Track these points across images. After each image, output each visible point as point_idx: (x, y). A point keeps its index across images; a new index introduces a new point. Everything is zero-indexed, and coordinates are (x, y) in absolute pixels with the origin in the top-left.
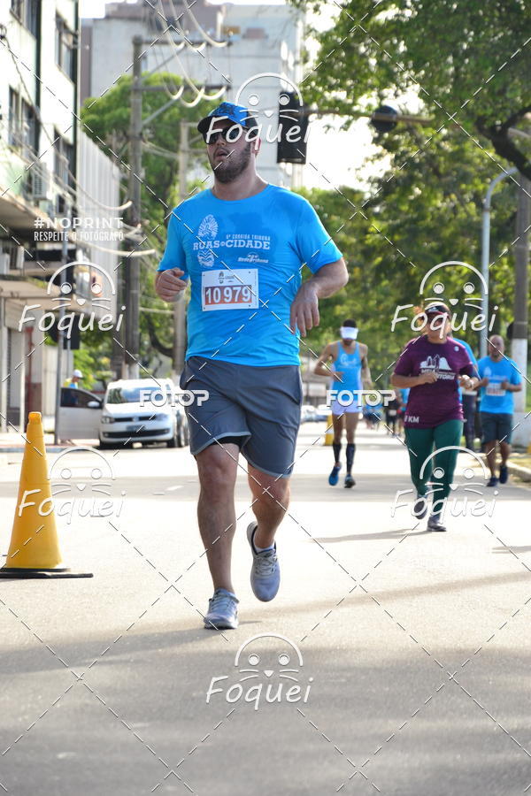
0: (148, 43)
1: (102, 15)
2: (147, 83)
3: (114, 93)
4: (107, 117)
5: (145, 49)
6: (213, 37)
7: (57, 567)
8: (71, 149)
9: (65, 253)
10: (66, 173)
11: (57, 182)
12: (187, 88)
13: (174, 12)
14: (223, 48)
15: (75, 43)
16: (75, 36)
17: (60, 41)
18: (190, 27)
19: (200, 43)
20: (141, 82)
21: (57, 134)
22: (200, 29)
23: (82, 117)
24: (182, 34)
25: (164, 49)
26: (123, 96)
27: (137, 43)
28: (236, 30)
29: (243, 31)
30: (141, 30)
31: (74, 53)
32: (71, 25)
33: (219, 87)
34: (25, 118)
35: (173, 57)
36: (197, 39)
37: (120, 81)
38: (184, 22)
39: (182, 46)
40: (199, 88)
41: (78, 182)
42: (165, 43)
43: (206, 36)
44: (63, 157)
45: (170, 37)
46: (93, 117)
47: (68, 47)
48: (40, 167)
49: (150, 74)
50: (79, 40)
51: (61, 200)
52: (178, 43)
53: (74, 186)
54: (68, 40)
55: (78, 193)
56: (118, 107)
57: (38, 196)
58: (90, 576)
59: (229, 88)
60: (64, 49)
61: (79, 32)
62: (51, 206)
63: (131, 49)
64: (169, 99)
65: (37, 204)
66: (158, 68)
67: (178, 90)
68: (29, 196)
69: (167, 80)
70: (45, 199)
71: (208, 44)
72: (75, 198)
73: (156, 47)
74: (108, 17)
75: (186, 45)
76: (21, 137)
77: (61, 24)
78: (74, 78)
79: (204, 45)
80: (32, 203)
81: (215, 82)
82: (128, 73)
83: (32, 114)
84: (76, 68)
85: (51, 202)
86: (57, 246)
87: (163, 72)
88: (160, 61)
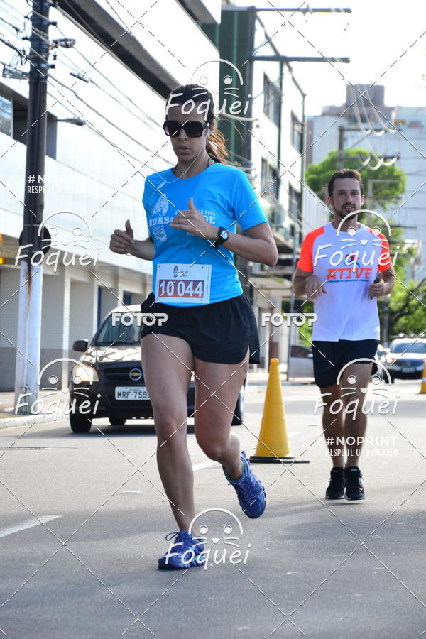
0: (349, 130)
1: (320, 113)
2: (347, 155)
3: (327, 162)
4: (322, 176)
5: (347, 134)
6: (388, 126)
7: (287, 456)
8: (299, 196)
9: (295, 261)
10: (296, 210)
11: (290, 216)
12: (372, 158)
13: (365, 111)
14: (395, 134)
15: (302, 130)
16: (303, 125)
17: (293, 129)
18: (375, 120)
19: (380, 130)
20: (343, 155)
21: (291, 188)
22: (381, 121)
23: (307, 176)
24: (369, 125)
25: (359, 134)
26: (332, 163)
27: (341, 130)
28: (403, 122)
29: (408, 122)
30: (344, 122)
31: (302, 136)
32: (300, 119)
33: (392, 158)
34: (271, 176)
35: (363, 139)
36: (379, 127)
37: (331, 154)
38: (371, 117)
39: (369, 132)
40: (380, 158)
41: (304, 216)
42: (359, 130)
43: (384, 125)
44: (294, 201)
45: (362, 126)
46: (313, 176)
47: (299, 133)
48: (280, 207)
49: (349, 150)
50: (305, 128)
51: (292, 228)
52: (367, 130)
53: (300, 218)
54: (298, 128)
55: (303, 224)
56: (329, 169)
57: (278, 225)
58: (308, 462)
59: (398, 158)
60: (296, 134)
61: (306, 123)
62: (286, 231)
63: (337, 133)
64: (361, 165)
65: (277, 230)
66: (354, 145)
67: (366, 158)
68: (273, 225)
69: (360, 153)
70: (282, 227)
71: (386, 131)
72: (301, 226)
73: (353, 133)
74: (323, 114)
75: (371, 133)
76: (268, 189)
77: (294, 119)
78: (301, 151)
79: (383, 132)
80: (275, 229)
81: (389, 154)
82: (335, 148)
83: (275, 174)
84: (303, 145)
85: (285, 229)
86: (289, 257)
87: (358, 148)
88: (356, 141)
